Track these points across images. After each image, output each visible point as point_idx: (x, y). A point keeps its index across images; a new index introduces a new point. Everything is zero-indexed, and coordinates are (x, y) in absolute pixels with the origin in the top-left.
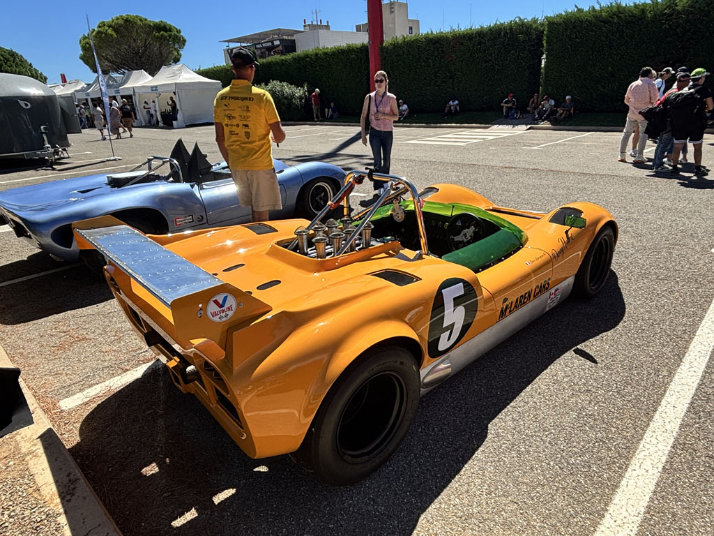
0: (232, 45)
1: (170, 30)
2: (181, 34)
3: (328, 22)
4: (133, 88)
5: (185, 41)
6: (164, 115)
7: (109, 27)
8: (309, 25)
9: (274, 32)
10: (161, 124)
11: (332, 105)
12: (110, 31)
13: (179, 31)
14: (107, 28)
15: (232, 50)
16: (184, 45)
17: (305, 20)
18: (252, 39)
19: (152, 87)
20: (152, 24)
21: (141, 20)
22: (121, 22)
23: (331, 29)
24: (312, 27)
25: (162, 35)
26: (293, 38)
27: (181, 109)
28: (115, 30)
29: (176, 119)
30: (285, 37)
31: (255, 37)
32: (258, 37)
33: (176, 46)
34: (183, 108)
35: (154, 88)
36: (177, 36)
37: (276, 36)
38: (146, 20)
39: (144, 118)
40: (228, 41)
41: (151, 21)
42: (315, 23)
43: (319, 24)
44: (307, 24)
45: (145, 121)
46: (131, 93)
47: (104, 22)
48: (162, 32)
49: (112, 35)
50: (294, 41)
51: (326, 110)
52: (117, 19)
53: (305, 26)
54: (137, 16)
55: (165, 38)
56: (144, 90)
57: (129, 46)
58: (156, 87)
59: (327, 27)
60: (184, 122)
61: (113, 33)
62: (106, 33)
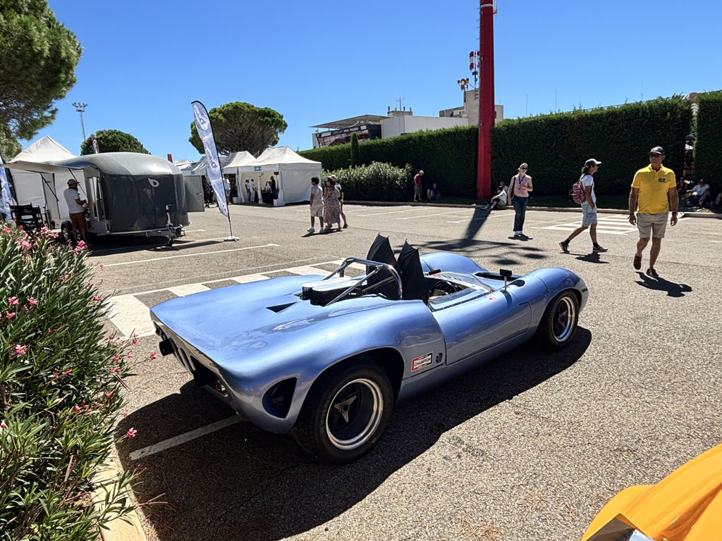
0: (321, 130)
1: (273, 116)
2: (283, 119)
3: (411, 109)
4: (237, 167)
5: (286, 125)
6: (264, 194)
7: (220, 113)
8: (393, 112)
9: (360, 118)
10: (261, 202)
11: (435, 186)
12: (220, 117)
13: (282, 117)
14: (218, 114)
15: (320, 134)
16: (285, 129)
17: (389, 108)
18: (340, 125)
19: (255, 167)
20: (258, 111)
21: (248, 107)
22: (231, 108)
23: (413, 115)
24: (395, 112)
25: (266, 120)
26: (378, 124)
27: (282, 187)
28: (224, 116)
29: (276, 198)
30: (370, 122)
31: (343, 122)
32: (346, 122)
33: (277, 130)
34: (284, 188)
35: (258, 168)
36: (279, 121)
37: (362, 122)
38: (253, 106)
39: (244, 196)
40: (318, 126)
41: (257, 108)
42: (398, 110)
43: (402, 110)
44: (391, 110)
45: (245, 198)
46: (234, 172)
47: (215, 109)
48: (266, 118)
49: (221, 120)
50: (380, 126)
51: (429, 191)
52: (228, 106)
53: (389, 113)
54: (245, 103)
55: (269, 123)
56: (247, 170)
57: (235, 130)
58: (260, 167)
59: (410, 113)
60: (284, 200)
61: (222, 118)
62: (217, 119)
